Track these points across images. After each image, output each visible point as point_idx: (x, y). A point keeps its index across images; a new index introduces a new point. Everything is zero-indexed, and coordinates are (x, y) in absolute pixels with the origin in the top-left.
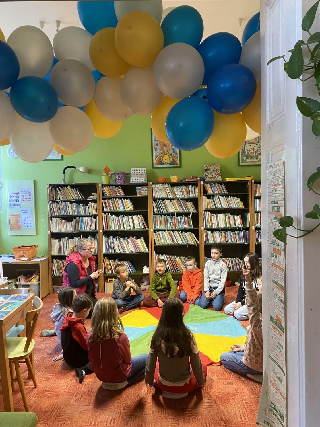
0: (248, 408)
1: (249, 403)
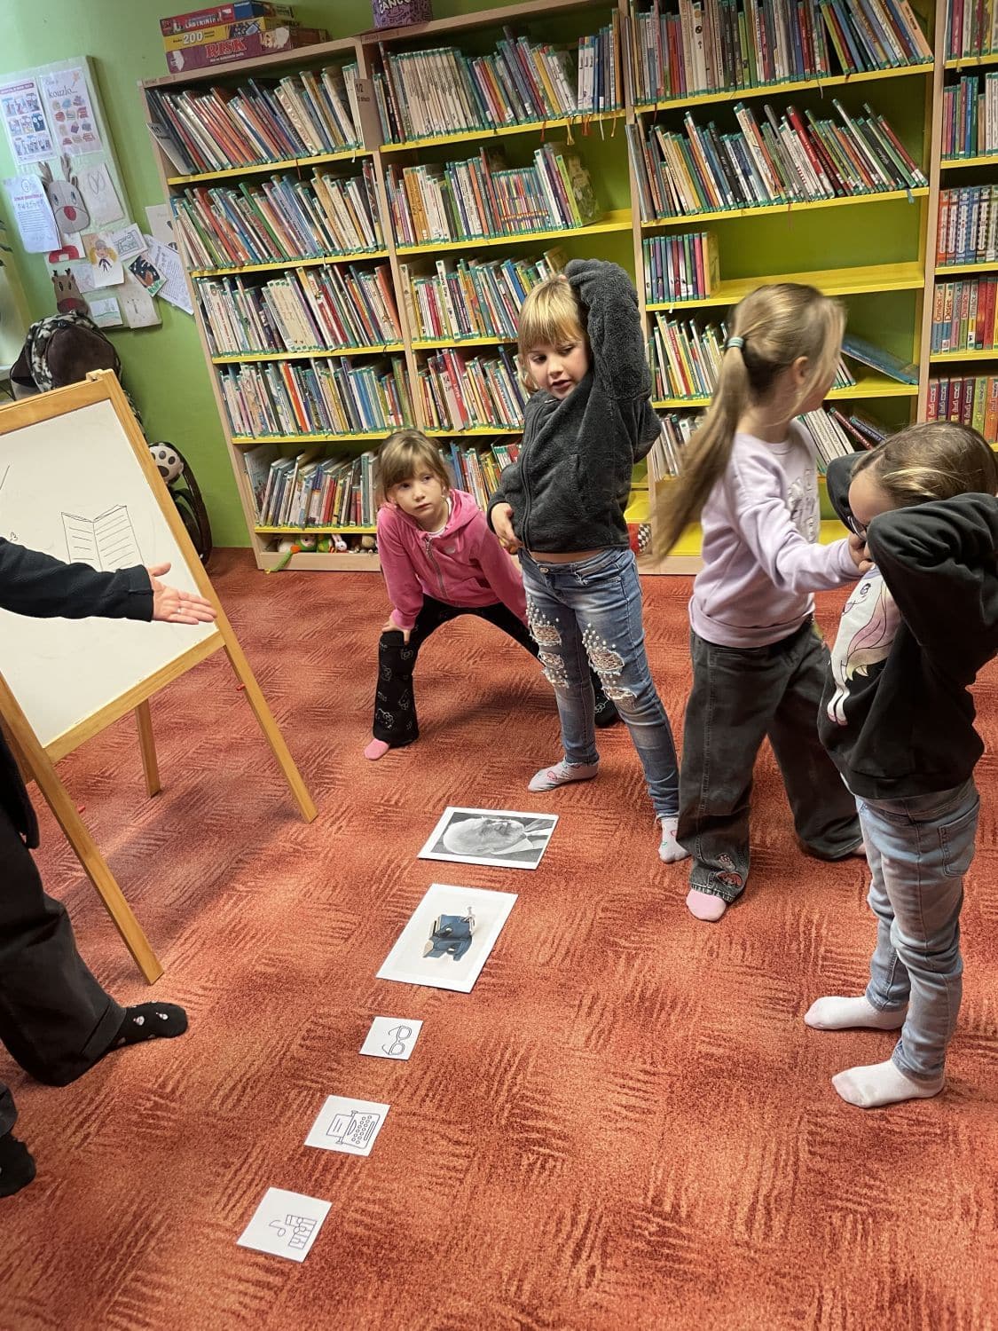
0: (809, 1170)
1: (824, 1143)
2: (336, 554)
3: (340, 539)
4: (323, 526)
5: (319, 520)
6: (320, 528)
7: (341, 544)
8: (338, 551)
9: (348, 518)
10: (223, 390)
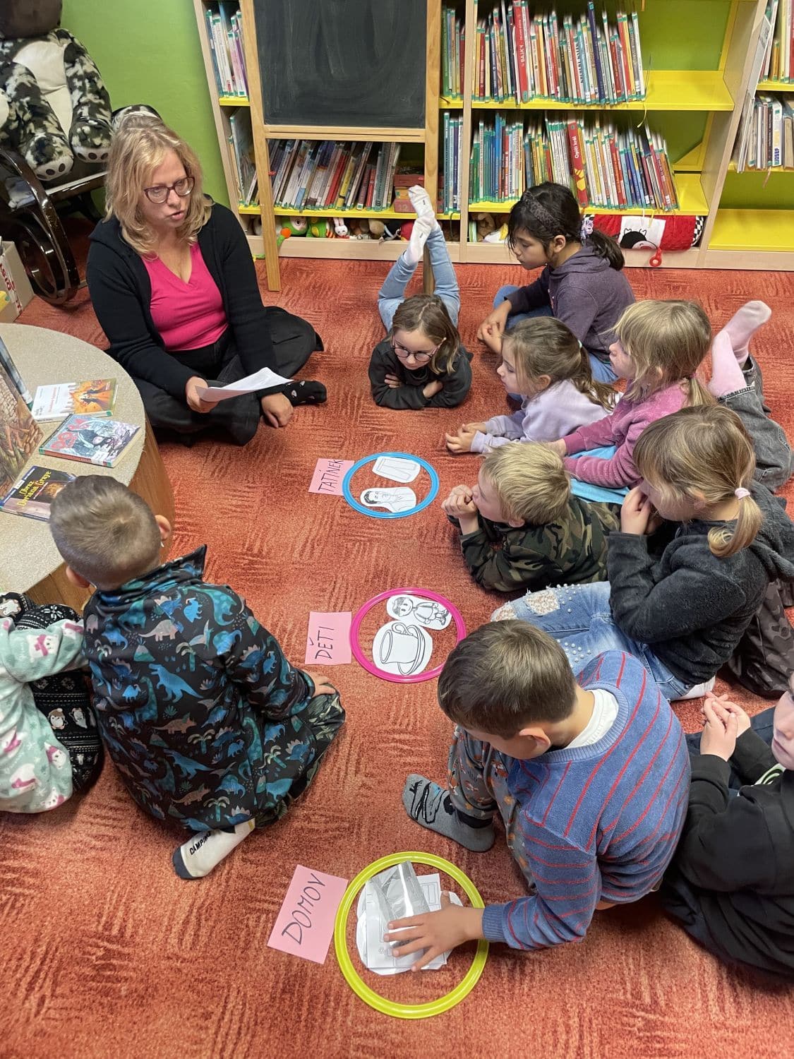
2: (334, 240)
3: (342, 222)
4: (323, 208)
5: (321, 201)
6: (321, 210)
7: (342, 228)
8: (337, 236)
9: (356, 200)
10: (210, 35)
